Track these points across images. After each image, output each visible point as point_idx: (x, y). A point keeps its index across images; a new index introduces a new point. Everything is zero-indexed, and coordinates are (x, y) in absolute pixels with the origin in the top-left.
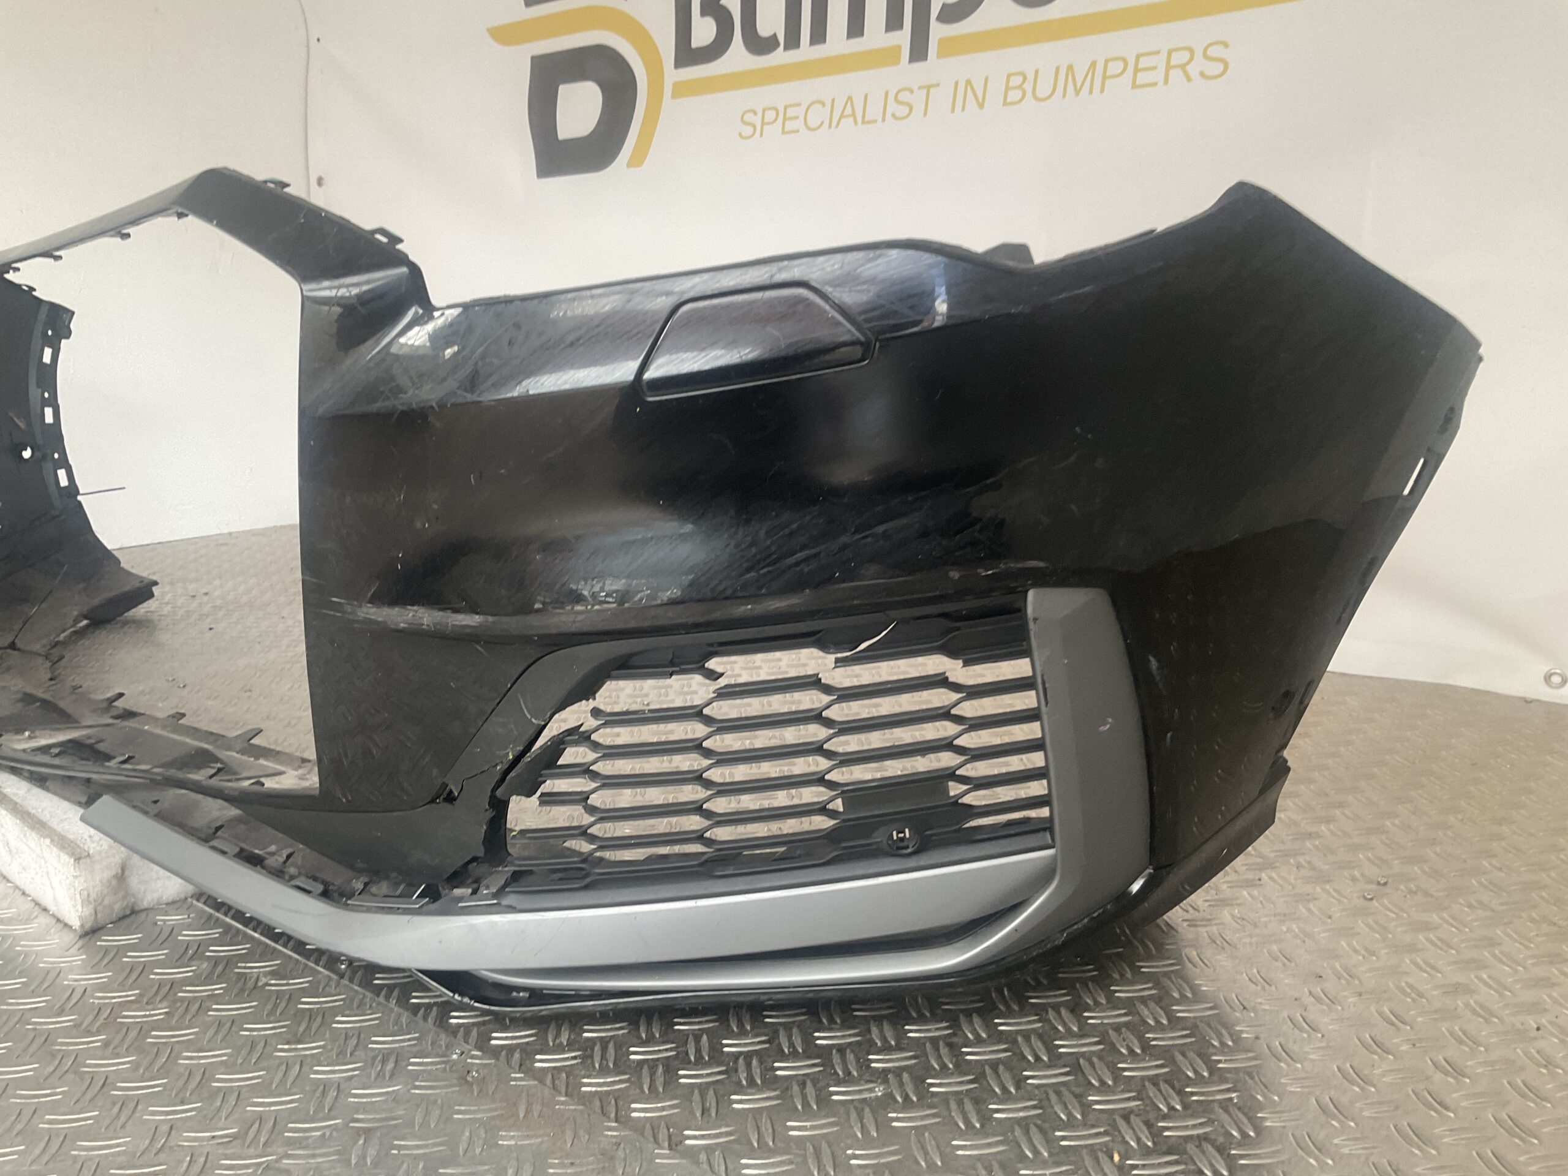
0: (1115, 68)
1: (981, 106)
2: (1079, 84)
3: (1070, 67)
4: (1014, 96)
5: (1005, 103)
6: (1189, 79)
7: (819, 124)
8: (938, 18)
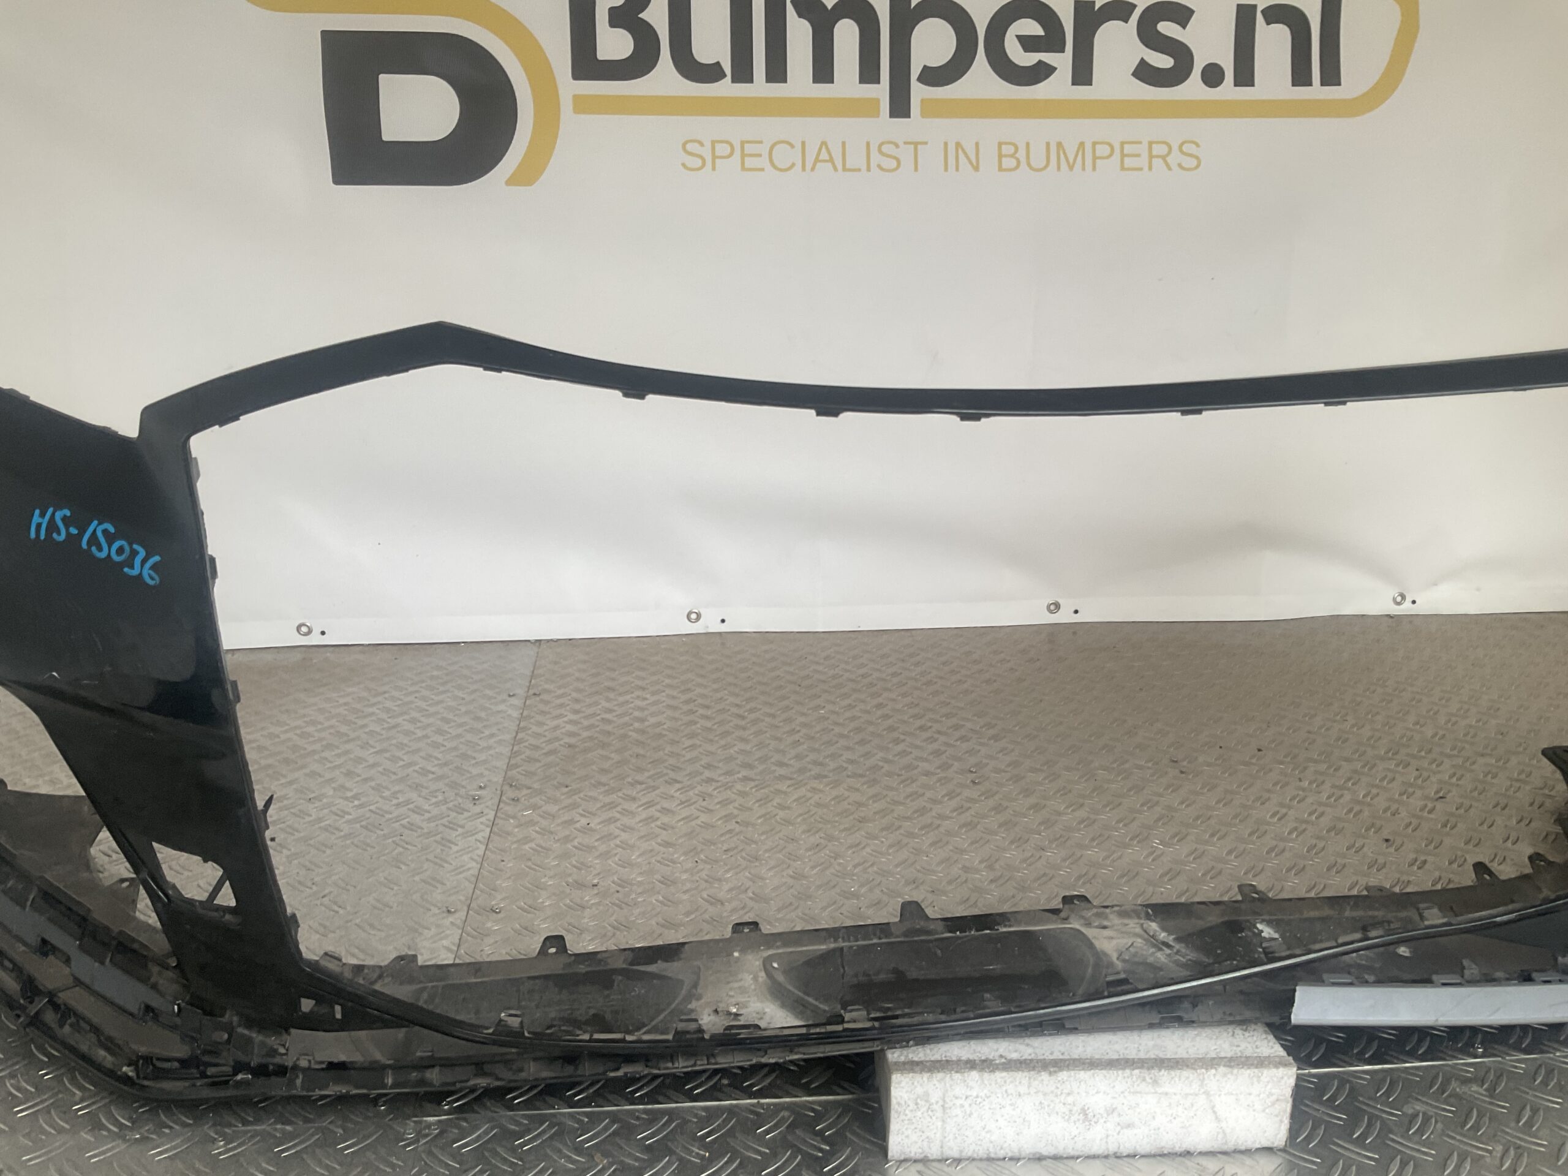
0: (1103, 150)
1: (976, 168)
2: (1071, 161)
3: (1059, 145)
4: (1008, 163)
5: (1000, 169)
6: (1170, 169)
7: (789, 165)
8: (919, 79)
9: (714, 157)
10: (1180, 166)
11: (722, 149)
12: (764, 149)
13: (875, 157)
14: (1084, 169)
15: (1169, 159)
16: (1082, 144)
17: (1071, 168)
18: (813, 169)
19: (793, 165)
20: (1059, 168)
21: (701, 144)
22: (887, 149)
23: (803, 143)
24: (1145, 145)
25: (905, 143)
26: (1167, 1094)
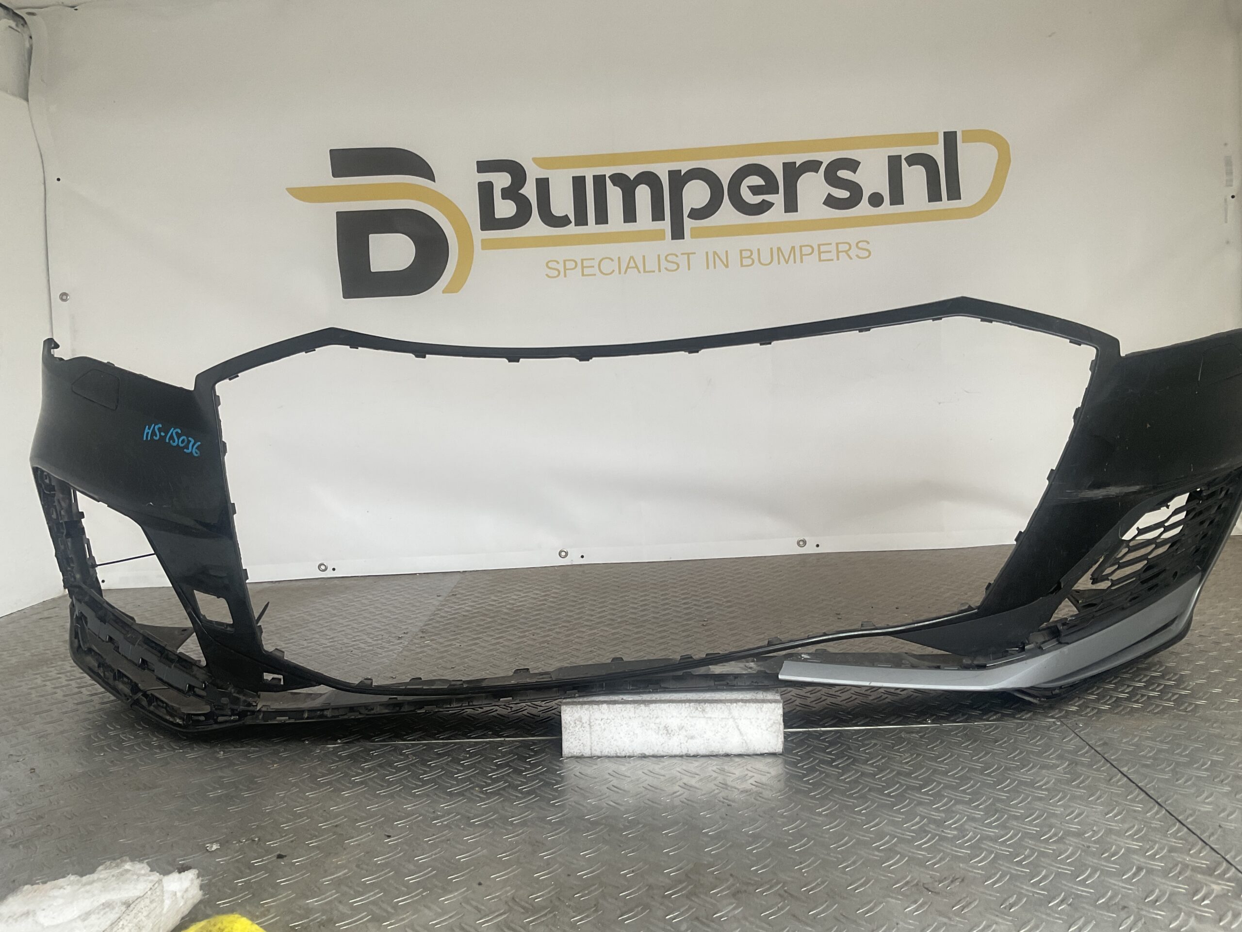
0: (807, 250)
1: (727, 266)
2: (787, 258)
3: (779, 249)
4: (747, 261)
5: (742, 265)
6: (851, 258)
7: (611, 271)
8: (689, 216)
9: (565, 269)
10: (857, 256)
11: (570, 265)
12: (595, 263)
13: (664, 264)
14: (795, 262)
15: (849, 253)
16: (793, 248)
17: (787, 262)
18: (625, 272)
19: (613, 271)
20: (779, 263)
21: (558, 263)
22: (671, 258)
24: (834, 245)
26: (711, 718)
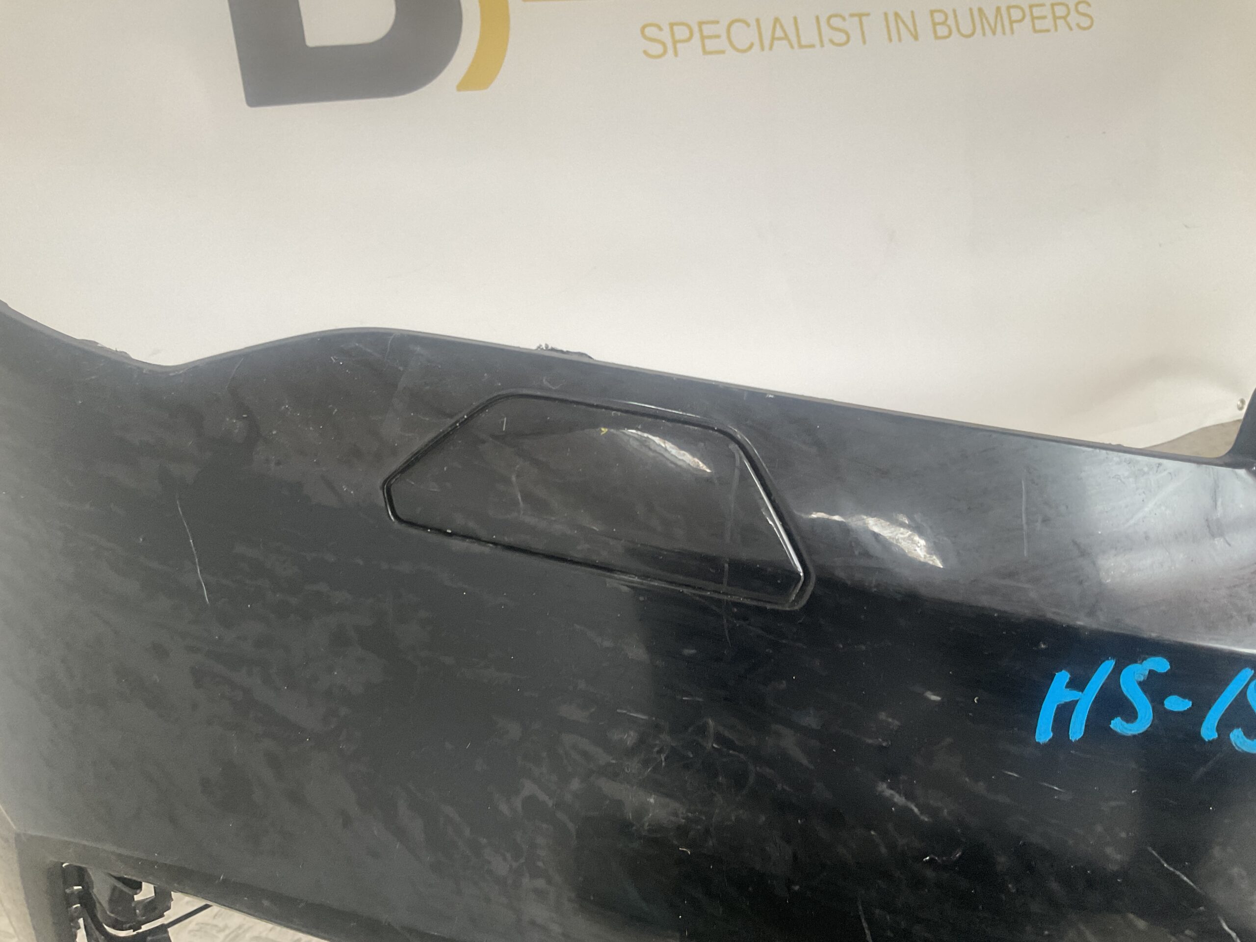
0: (1016, 14)
1: (916, 38)
2: (993, 26)
3: (981, 11)
4: (942, 31)
5: (936, 37)
6: (1071, 29)
7: (748, 45)
9: (675, 42)
10: (1078, 25)
11: (681, 33)
12: (721, 29)
13: (826, 32)
14: (1004, 33)
15: (1069, 19)
16: (998, 9)
17: (994, 33)
18: (771, 48)
19: (752, 44)
21: (660, 28)
22: (835, 22)
23: (758, 21)
25: (852, 15)
